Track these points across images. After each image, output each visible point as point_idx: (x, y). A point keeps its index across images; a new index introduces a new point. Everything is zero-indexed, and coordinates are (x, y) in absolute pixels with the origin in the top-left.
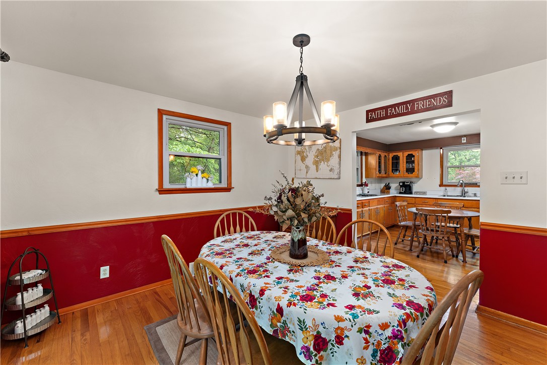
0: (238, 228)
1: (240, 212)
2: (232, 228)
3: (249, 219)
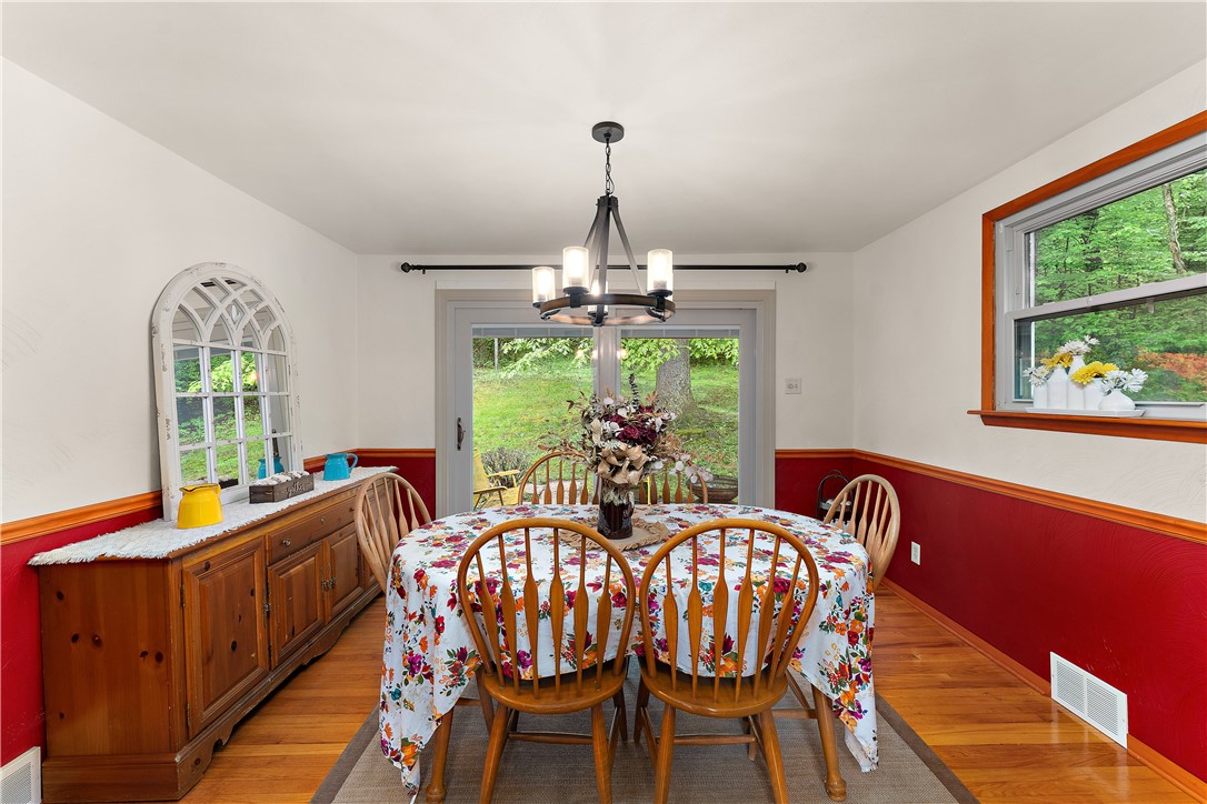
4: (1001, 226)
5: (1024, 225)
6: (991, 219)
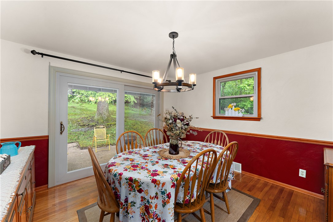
0: (219, 142)
1: (222, 132)
2: (216, 141)
3: (226, 138)
4: (217, 80)
5: (220, 81)
6: (215, 78)
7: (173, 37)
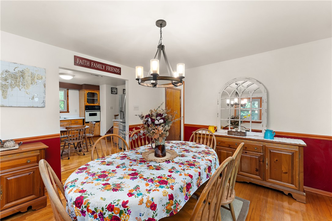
7: (161, 26)
